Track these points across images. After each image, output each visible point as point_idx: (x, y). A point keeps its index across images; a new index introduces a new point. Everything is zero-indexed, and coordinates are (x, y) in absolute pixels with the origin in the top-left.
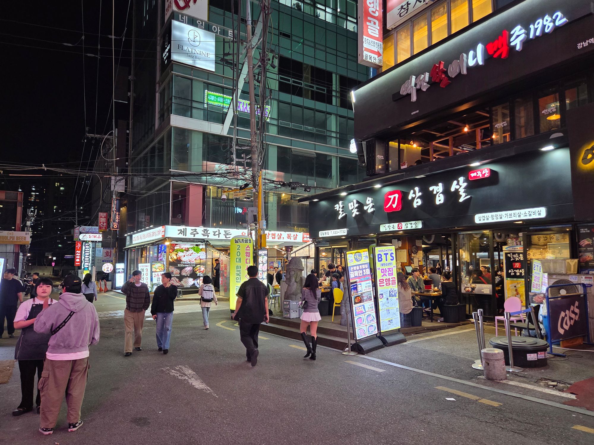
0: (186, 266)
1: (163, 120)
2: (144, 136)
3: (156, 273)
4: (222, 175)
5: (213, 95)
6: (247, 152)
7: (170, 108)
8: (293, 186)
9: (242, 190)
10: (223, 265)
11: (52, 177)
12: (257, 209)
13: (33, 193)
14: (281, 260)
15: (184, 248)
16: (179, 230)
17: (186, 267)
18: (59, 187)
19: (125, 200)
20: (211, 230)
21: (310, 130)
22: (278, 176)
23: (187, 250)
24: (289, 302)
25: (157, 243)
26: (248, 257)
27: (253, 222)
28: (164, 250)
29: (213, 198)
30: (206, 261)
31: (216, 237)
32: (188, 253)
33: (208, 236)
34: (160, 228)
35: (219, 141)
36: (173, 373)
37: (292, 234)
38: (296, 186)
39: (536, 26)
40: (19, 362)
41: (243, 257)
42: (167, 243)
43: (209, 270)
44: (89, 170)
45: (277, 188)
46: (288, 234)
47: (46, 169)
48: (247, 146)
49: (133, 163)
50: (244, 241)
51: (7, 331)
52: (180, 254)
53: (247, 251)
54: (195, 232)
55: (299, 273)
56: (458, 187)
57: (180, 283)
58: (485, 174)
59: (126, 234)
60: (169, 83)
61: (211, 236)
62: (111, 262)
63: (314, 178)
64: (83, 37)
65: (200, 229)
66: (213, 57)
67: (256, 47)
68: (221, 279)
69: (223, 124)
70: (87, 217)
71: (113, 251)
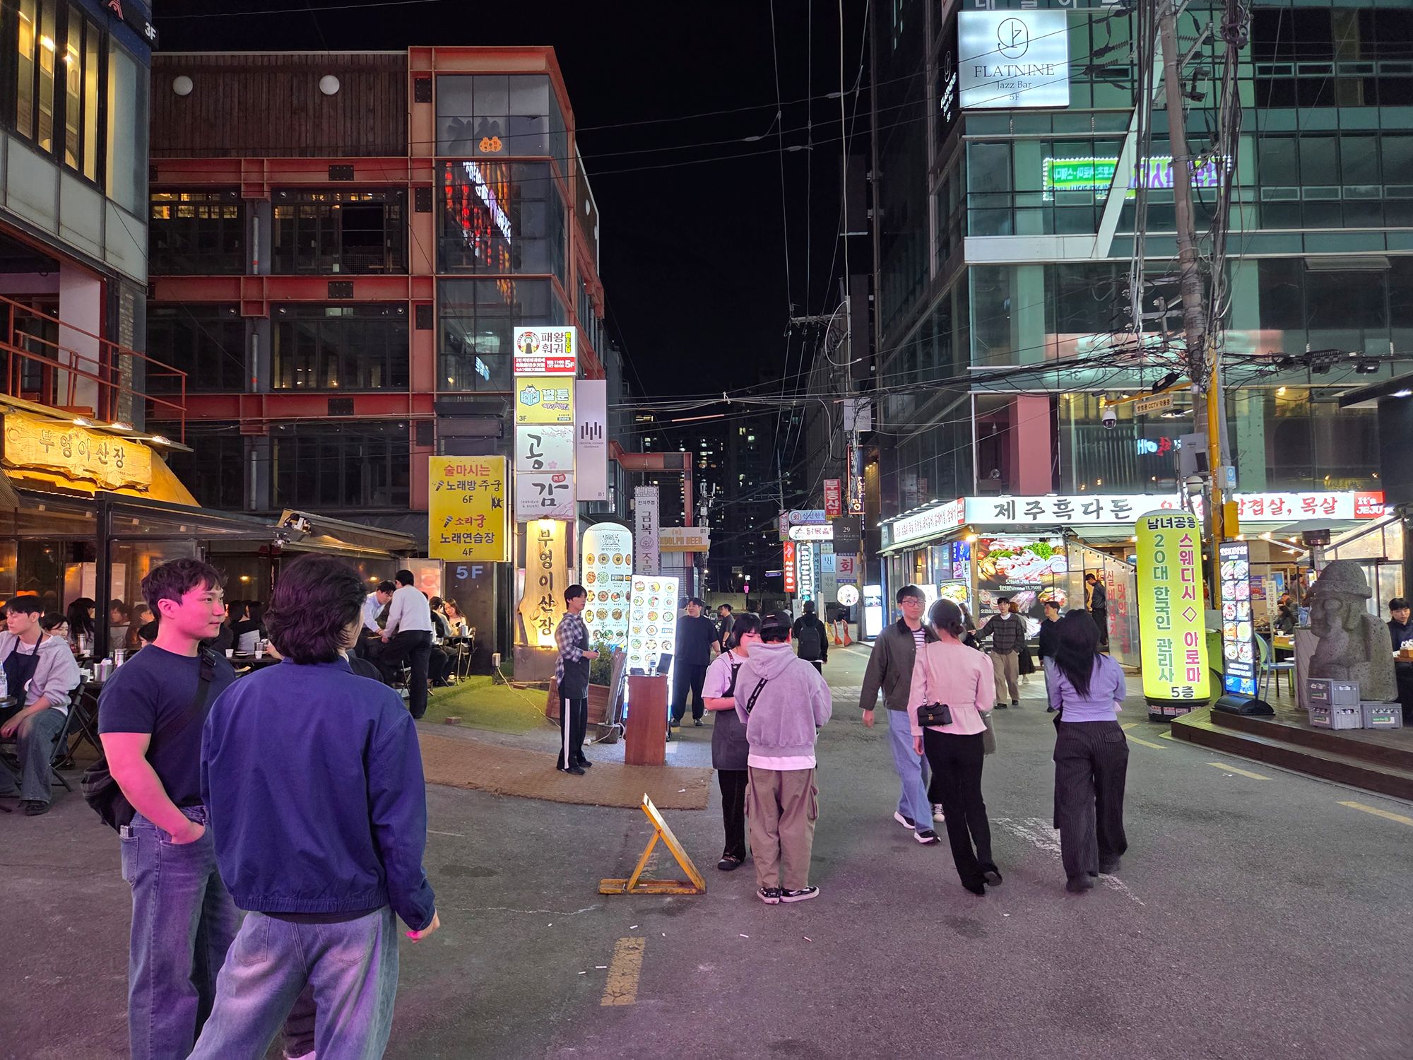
0: (1018, 589)
1: (948, 254)
2: (907, 300)
4: (1100, 362)
5: (1064, 167)
6: (1169, 293)
7: (962, 224)
8: (1318, 361)
9: (1160, 391)
10: (1115, 587)
11: (733, 416)
12: (1207, 437)
13: (704, 453)
14: (1285, 570)
15: (1011, 549)
16: (996, 507)
17: (1019, 592)
18: (745, 436)
19: (873, 449)
20: (1077, 502)
21: (1367, 193)
22: (1264, 342)
23: (1020, 552)
24: (1328, 684)
25: (948, 539)
26: (1189, 563)
27: (1195, 473)
28: (964, 555)
29: (1077, 422)
30: (1068, 576)
31: (1092, 518)
32: (1022, 559)
33: (1070, 517)
34: (954, 505)
35: (1087, 277)
36: (1021, 831)
37: (1319, 497)
38: (1327, 360)
40: (720, 772)
41: (1174, 564)
42: (971, 538)
43: (1076, 599)
44: (799, 392)
45: (1266, 375)
46: (1305, 500)
47: (729, 401)
48: (1169, 275)
49: (886, 364)
50: (1174, 524)
51: (691, 714)
52: (1004, 563)
53: (1183, 549)
54: (1035, 510)
55: (1355, 605)
59: (880, 520)
60: (958, 164)
61: (1078, 517)
62: (852, 582)
63: (1386, 330)
64: (779, 115)
65: (1049, 502)
66: (1062, 69)
67: (1184, 7)
68: (1109, 621)
69: (1097, 232)
70: (799, 492)
71: (857, 560)
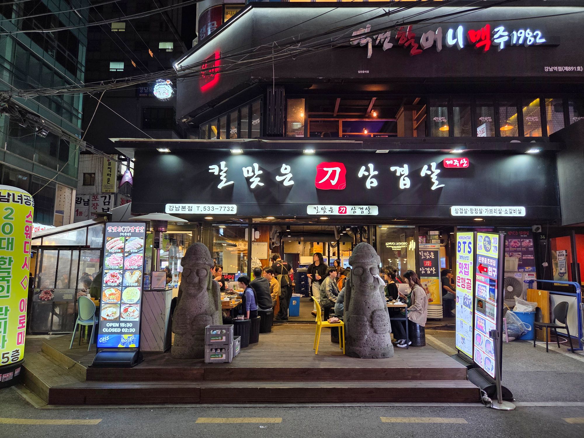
39: (519, 35)
50: (24, 201)
56: (429, 173)
58: (463, 164)
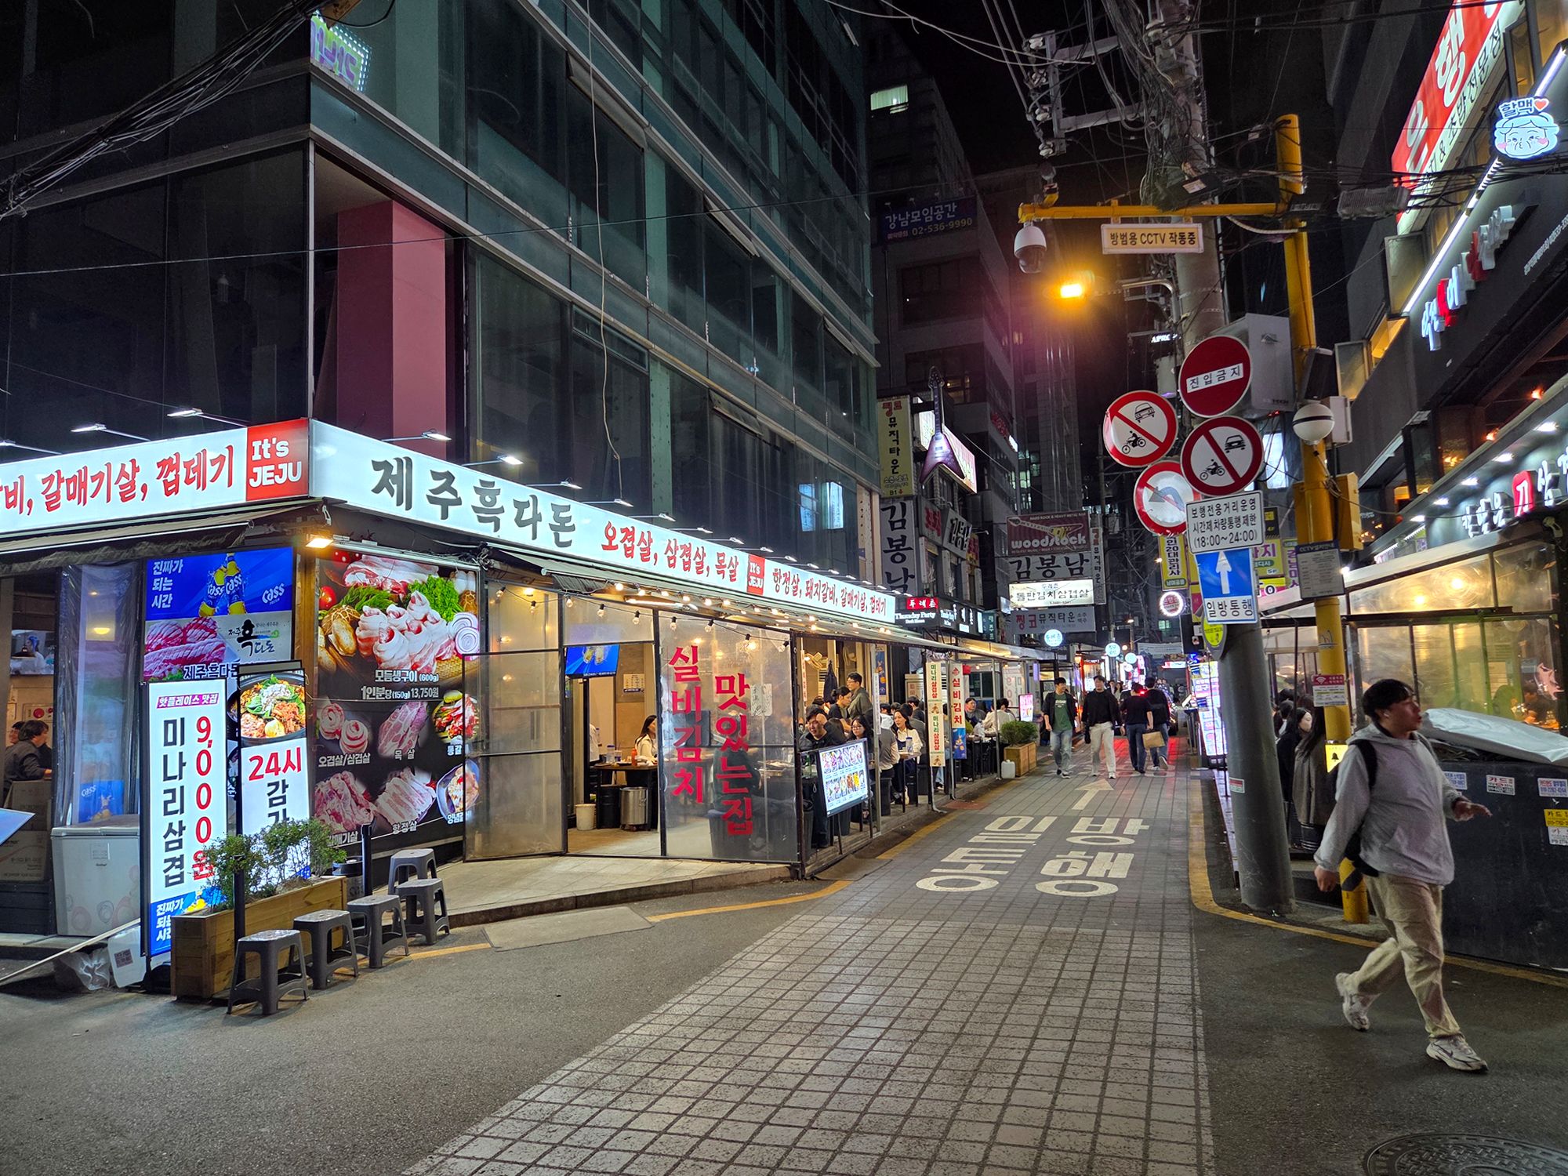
0: (398, 695)
3: (264, 751)
15: (388, 586)
16: (377, 466)
17: (400, 703)
20: (508, 493)
23: (403, 597)
31: (527, 536)
32: (406, 615)
33: (495, 526)
52: (374, 621)
54: (446, 492)
57: (372, 807)
61: (507, 528)
